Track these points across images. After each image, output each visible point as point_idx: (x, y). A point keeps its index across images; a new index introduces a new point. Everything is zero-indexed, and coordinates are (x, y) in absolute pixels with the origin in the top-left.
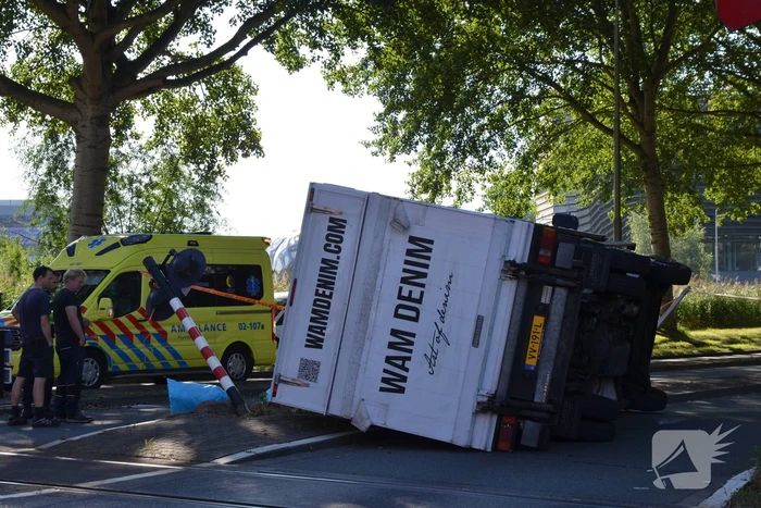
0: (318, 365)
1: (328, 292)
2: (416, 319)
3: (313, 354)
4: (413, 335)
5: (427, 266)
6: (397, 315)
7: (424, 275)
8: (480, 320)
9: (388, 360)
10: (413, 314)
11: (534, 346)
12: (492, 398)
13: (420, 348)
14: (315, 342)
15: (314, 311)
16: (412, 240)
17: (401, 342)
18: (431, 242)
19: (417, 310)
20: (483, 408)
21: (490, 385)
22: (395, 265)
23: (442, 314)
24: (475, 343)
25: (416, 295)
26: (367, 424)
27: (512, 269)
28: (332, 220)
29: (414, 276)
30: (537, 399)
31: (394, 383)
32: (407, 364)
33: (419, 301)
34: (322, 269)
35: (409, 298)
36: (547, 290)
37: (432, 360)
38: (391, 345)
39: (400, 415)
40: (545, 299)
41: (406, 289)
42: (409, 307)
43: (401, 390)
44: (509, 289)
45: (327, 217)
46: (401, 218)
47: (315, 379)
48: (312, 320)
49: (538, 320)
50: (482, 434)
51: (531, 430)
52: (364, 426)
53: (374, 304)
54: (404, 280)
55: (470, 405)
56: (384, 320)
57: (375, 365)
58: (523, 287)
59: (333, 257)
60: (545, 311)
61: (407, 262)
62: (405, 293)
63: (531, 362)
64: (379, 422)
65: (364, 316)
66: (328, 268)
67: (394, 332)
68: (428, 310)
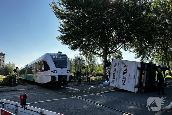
0: (114, 81)
1: (115, 72)
2: (126, 75)
3: (114, 79)
4: (126, 77)
5: (127, 68)
6: (123, 75)
8: (134, 75)
9: (123, 80)
10: (126, 74)
11: (143, 79)
12: (137, 86)
14: (114, 78)
16: (125, 65)
17: (124, 78)
18: (127, 65)
20: (135, 87)
21: (137, 84)
23: (129, 74)
24: (134, 78)
25: (126, 72)
26: (120, 89)
28: (115, 63)
29: (125, 70)
30: (143, 86)
31: (124, 83)
32: (125, 81)
33: (126, 73)
34: (114, 69)
37: (128, 80)
39: (125, 88)
40: (144, 72)
41: (124, 71)
42: (125, 74)
43: (125, 84)
44: (138, 71)
46: (123, 62)
47: (114, 83)
48: (113, 75)
49: (143, 75)
50: (136, 91)
51: (143, 90)
54: (124, 70)
56: (122, 75)
57: (121, 81)
58: (140, 71)
59: (115, 67)
60: (144, 74)
61: (124, 68)
62: (124, 72)
63: (142, 81)
64: (122, 88)
65: (119, 75)
67: (123, 77)
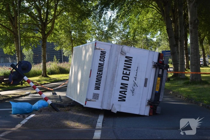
0: (99, 94)
1: (101, 73)
2: (128, 80)
3: (97, 92)
4: (127, 85)
5: (131, 65)
6: (122, 79)
7: (130, 67)
8: (146, 79)
9: (120, 92)
10: (127, 78)
11: (158, 86)
12: (150, 101)
13: (129, 88)
14: (97, 88)
15: (97, 79)
16: (126, 57)
17: (124, 87)
18: (132, 58)
19: (128, 77)
22: (122, 65)
23: (135, 78)
24: (145, 86)
25: (128, 73)
27: (155, 65)
28: (102, 52)
29: (127, 67)
30: (160, 100)
31: (122, 99)
32: (126, 93)
33: (129, 75)
34: (99, 66)
35: (126, 74)
36: (161, 70)
37: (133, 91)
38: (121, 88)
39: (124, 107)
40: (160, 73)
41: (125, 71)
42: (126, 76)
43: (124, 100)
45: (100, 51)
46: (124, 51)
47: (98, 99)
48: (96, 81)
51: (159, 109)
53: (116, 76)
54: (124, 69)
57: (117, 94)
58: (158, 70)
59: (102, 62)
61: (125, 64)
62: (125, 73)
63: (157, 91)
64: (118, 110)
65: (113, 79)
66: (101, 66)
67: (122, 84)
68: (131, 77)
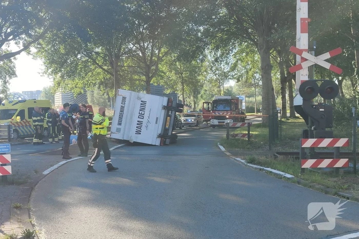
0: (121, 129)
1: (122, 113)
2: (143, 118)
3: (119, 127)
4: (142, 122)
5: (145, 107)
6: (138, 118)
7: (145, 109)
8: (157, 118)
9: (137, 127)
11: (168, 123)
12: (160, 134)
13: (144, 125)
14: (120, 124)
15: (119, 117)
16: (142, 101)
17: (140, 123)
18: (146, 102)
19: (143, 116)
20: (158, 137)
21: (159, 132)
22: (138, 107)
23: (149, 117)
24: (156, 123)
25: (143, 113)
27: (164, 108)
28: (123, 97)
29: (142, 109)
30: (169, 134)
31: (138, 132)
32: (141, 128)
35: (141, 114)
36: (170, 112)
37: (147, 127)
39: (140, 139)
40: (170, 114)
41: (141, 112)
42: (141, 116)
43: (140, 134)
44: (163, 111)
46: (139, 97)
47: (120, 132)
48: (119, 119)
49: (168, 118)
50: (157, 142)
51: (168, 141)
52: (132, 142)
53: (133, 116)
54: (140, 110)
55: (156, 136)
56: (136, 119)
57: (134, 128)
58: (166, 111)
59: (123, 105)
60: (170, 116)
61: (141, 106)
63: (167, 127)
64: (136, 141)
65: (131, 118)
66: (122, 108)
67: (138, 121)
68: (146, 116)
